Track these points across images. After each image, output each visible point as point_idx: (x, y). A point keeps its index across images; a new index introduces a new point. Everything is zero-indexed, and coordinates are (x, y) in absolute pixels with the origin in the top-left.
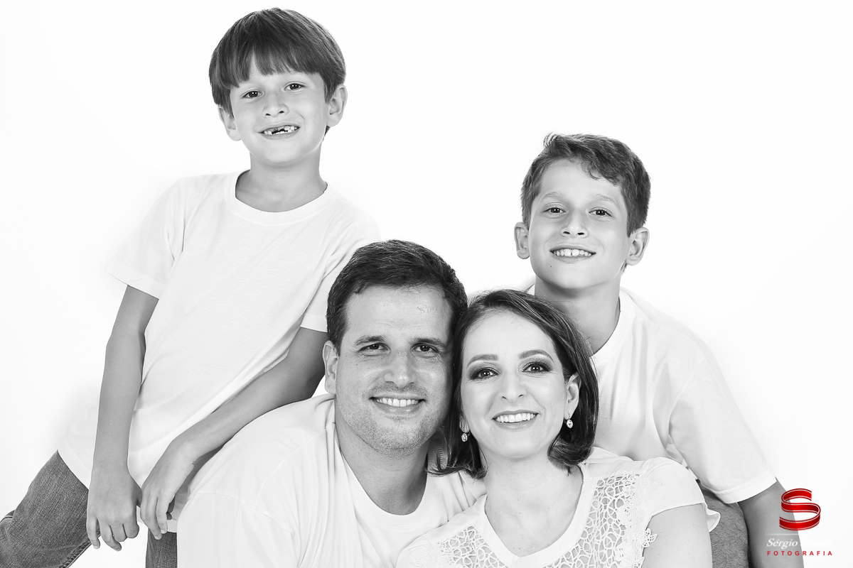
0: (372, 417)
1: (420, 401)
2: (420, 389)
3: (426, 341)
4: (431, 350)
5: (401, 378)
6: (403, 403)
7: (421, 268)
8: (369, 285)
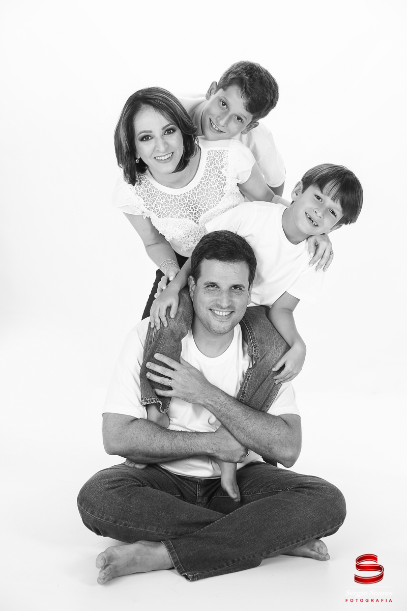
1: (232, 312)
2: (233, 307)
3: (237, 285)
4: (238, 288)
6: (224, 314)
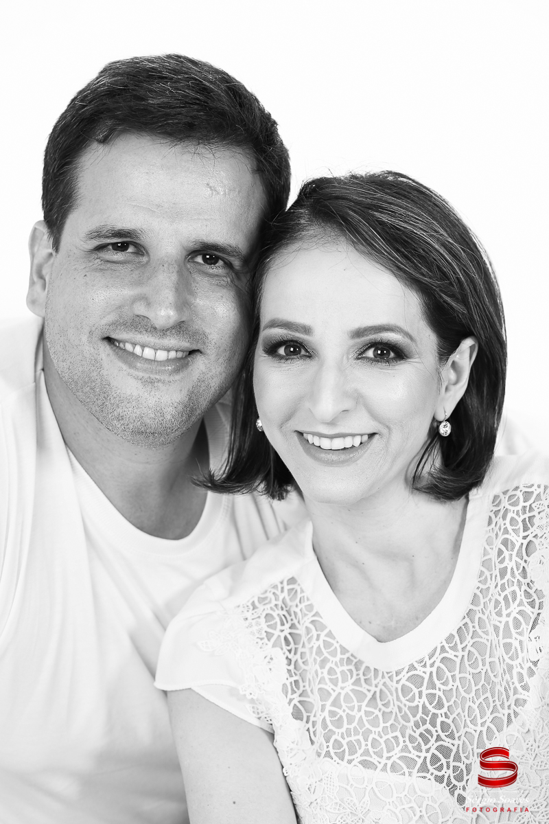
0: (104, 372)
1: (192, 352)
2: (196, 333)
3: (215, 247)
4: (220, 263)
5: (163, 313)
6: (162, 355)
7: (222, 114)
8: (124, 131)
